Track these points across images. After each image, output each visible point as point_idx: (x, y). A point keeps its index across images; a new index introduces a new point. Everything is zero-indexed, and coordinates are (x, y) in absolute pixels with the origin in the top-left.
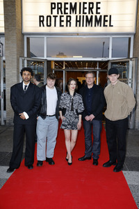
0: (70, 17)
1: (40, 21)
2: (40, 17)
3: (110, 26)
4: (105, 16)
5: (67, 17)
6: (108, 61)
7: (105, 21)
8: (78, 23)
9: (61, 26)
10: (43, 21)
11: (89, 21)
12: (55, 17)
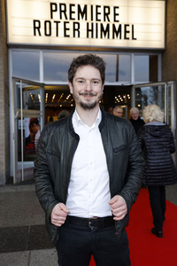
0: (78, 24)
1: (35, 28)
2: (35, 21)
3: (133, 38)
4: (126, 26)
5: (74, 23)
6: (131, 86)
7: (126, 32)
8: (90, 33)
9: (65, 36)
10: (39, 28)
11: (105, 31)
12: (57, 22)
